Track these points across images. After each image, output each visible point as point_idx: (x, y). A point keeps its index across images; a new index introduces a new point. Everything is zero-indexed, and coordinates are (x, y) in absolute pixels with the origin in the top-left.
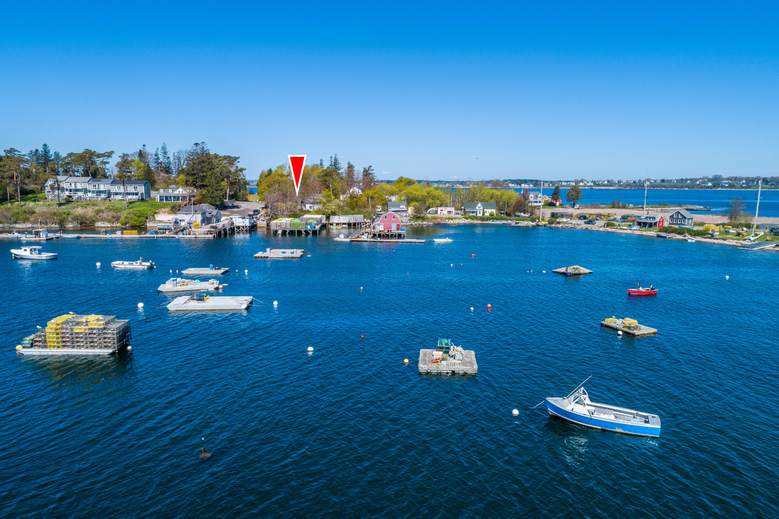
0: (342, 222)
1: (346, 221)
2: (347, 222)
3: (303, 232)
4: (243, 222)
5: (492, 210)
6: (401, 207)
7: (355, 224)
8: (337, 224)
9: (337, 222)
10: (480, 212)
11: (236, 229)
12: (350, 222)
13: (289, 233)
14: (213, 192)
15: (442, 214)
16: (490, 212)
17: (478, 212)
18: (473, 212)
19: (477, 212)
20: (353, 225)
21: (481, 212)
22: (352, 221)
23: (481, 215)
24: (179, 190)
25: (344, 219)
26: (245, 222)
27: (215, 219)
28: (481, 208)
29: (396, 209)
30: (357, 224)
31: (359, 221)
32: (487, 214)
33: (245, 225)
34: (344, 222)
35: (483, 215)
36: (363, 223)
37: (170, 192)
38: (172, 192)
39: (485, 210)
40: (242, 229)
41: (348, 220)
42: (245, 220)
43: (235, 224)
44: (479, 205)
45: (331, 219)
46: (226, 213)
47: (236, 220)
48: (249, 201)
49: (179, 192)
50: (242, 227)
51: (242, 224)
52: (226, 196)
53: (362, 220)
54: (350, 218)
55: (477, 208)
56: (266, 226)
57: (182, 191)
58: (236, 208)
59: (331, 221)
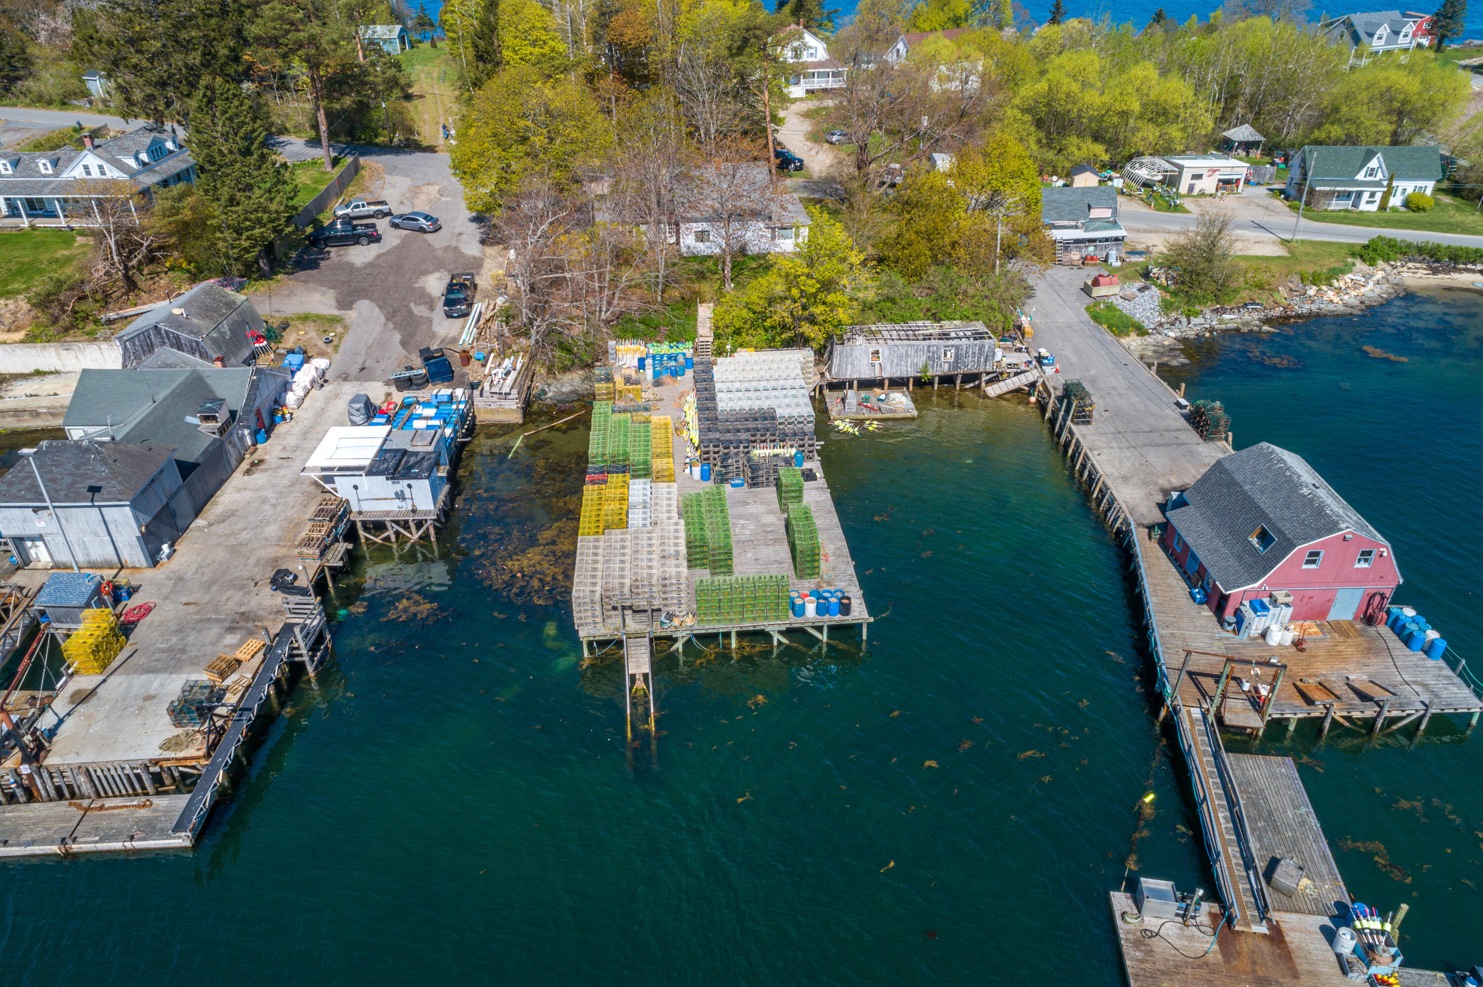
0: (890, 372)
1: (908, 370)
2: (911, 373)
3: (777, 637)
5: (1421, 184)
6: (1095, 213)
8: (866, 384)
9: (866, 374)
10: (1373, 195)
11: (362, 533)
12: (929, 374)
15: (1196, 192)
16: (1410, 191)
17: (1366, 197)
18: (1347, 196)
19: (1359, 194)
20: (941, 383)
21: (1378, 197)
22: (941, 368)
23: (1374, 208)
24: (85, 162)
25: (900, 358)
26: (407, 494)
27: (246, 432)
28: (1380, 176)
29: (1076, 227)
30: (958, 382)
31: (971, 367)
32: (1396, 201)
33: (414, 511)
34: (897, 374)
35: (1383, 207)
36: (988, 373)
37: (43, 171)
38: (50, 172)
39: (1395, 184)
40: (397, 534)
41: (921, 364)
42: (409, 486)
43: (355, 508)
44: (1374, 163)
45: (836, 360)
46: (317, 296)
47: (356, 487)
48: (417, 147)
49: (88, 173)
50: (397, 522)
51: (394, 506)
52: (315, 127)
53: (986, 361)
54: (929, 351)
55: (1361, 176)
56: (521, 422)
57: (101, 167)
58: (364, 240)
59: (835, 369)
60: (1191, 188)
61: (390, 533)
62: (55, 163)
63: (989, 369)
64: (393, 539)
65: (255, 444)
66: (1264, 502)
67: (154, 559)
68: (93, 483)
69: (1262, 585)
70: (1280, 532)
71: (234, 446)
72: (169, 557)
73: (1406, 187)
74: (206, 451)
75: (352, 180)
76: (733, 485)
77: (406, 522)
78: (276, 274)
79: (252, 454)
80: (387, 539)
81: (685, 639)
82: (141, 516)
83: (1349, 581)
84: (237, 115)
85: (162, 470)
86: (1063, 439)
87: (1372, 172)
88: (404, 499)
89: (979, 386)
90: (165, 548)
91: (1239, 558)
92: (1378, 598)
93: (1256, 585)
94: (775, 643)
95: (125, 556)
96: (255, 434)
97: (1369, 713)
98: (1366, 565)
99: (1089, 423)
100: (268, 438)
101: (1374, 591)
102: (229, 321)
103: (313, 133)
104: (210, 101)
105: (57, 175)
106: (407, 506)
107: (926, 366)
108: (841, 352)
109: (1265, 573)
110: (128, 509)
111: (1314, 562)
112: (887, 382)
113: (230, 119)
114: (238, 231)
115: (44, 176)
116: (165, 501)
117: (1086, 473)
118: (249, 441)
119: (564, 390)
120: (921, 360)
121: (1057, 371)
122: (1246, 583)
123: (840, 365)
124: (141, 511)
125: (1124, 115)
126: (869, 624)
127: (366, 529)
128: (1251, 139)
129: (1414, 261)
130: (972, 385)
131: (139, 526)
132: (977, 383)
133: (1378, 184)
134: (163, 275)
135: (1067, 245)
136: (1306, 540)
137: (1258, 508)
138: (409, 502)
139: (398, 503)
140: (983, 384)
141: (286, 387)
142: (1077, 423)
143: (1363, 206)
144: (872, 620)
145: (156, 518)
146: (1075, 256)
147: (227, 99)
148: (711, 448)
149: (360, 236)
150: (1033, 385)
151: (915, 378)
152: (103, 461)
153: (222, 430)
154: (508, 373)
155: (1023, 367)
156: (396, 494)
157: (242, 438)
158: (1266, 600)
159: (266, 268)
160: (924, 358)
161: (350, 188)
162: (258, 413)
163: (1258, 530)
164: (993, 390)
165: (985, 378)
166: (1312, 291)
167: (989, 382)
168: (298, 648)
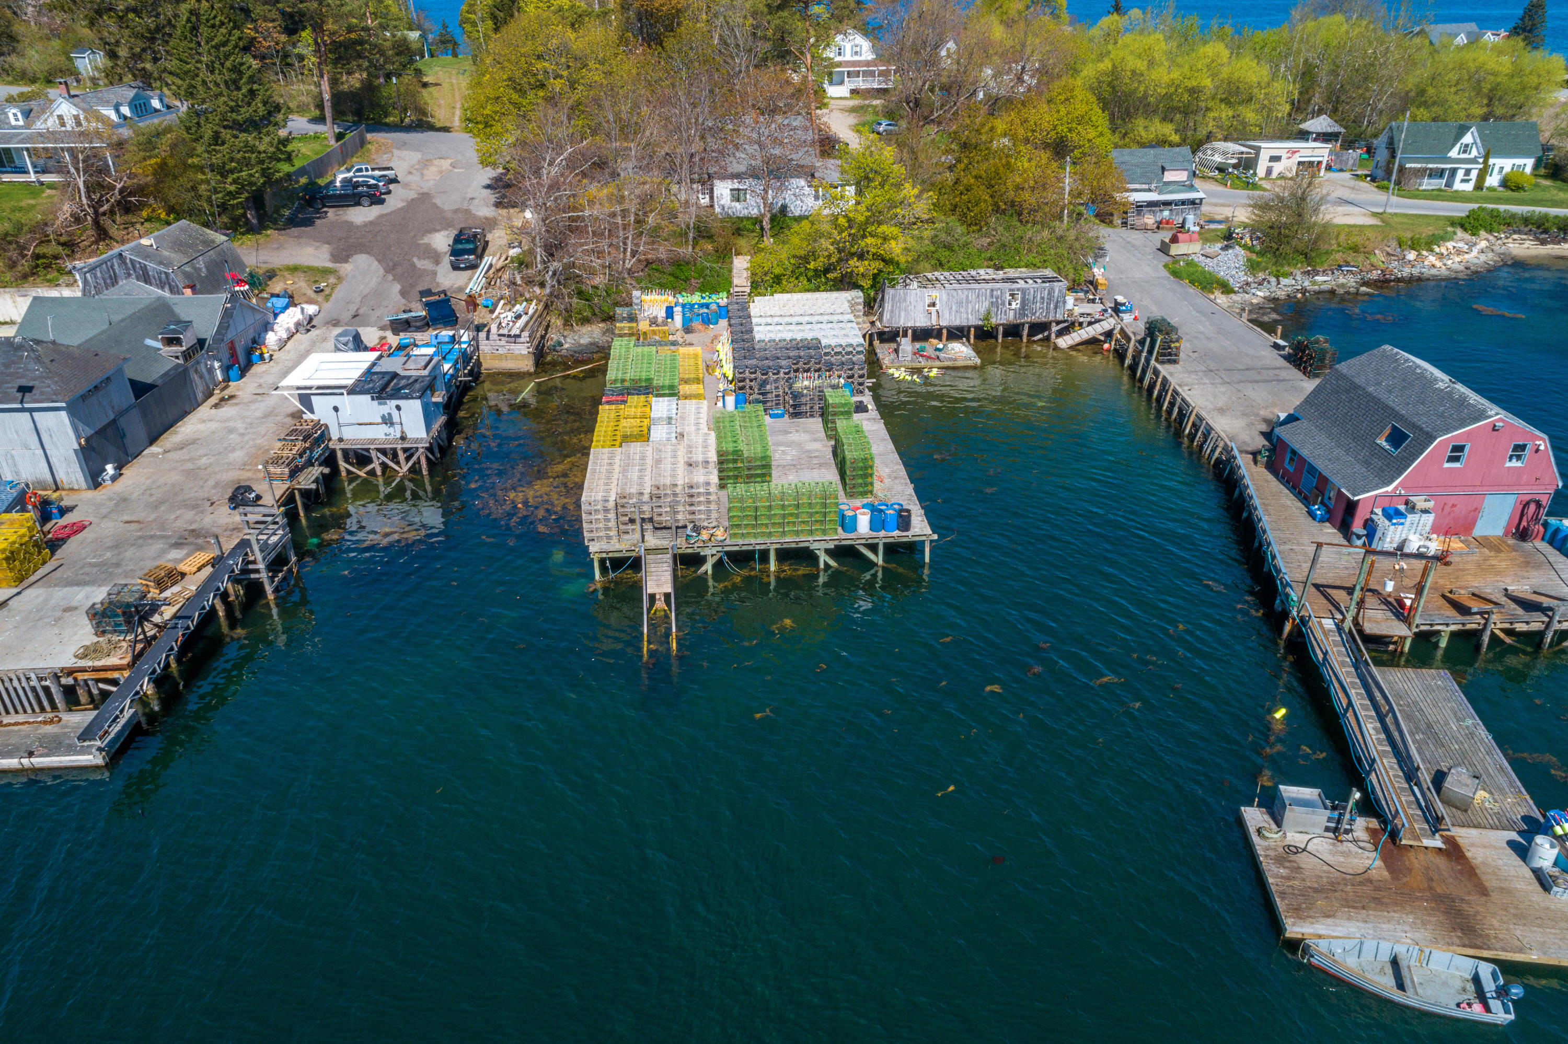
0: (948, 320)
1: (969, 318)
2: (973, 321)
3: (823, 558)
4: (387, 420)
5: (1519, 161)
6: (1169, 176)
7: (1013, 331)
8: (922, 335)
9: (921, 322)
10: (1468, 172)
11: (342, 465)
12: (994, 321)
13: (719, 565)
14: (216, 139)
15: (1274, 175)
16: (1507, 169)
17: (1460, 174)
18: (1440, 173)
19: (1453, 172)
20: (1005, 335)
21: (1474, 175)
22: (1006, 316)
23: (1469, 187)
24: (57, 112)
25: (960, 304)
26: (396, 419)
27: (217, 365)
28: (1474, 153)
29: (1150, 190)
30: (1025, 332)
31: (1039, 316)
32: (1493, 181)
33: (403, 438)
34: (957, 322)
35: (1479, 186)
36: (1058, 323)
37: (13, 123)
38: (21, 123)
39: (1491, 161)
40: (384, 466)
41: (983, 310)
42: (398, 408)
43: (335, 435)
44: (1468, 139)
45: (888, 306)
46: (310, 250)
47: (336, 409)
48: (432, 128)
49: (63, 124)
50: (383, 452)
51: (379, 433)
52: (320, 106)
53: (1056, 308)
54: (992, 296)
55: (1454, 153)
56: (532, 370)
57: (76, 118)
58: (365, 201)
59: (886, 316)
60: (1269, 171)
61: (376, 465)
62: (27, 114)
63: (1059, 317)
64: (379, 471)
65: (227, 379)
66: (1392, 401)
67: (95, 481)
68: (24, 382)
69: (1396, 488)
70: (1415, 427)
71: (201, 377)
72: (114, 479)
73: (1504, 165)
74: (166, 374)
75: (356, 152)
76: (771, 416)
77: (394, 451)
78: (266, 228)
79: (223, 389)
80: (372, 473)
81: (716, 558)
82: (81, 427)
83: (1500, 486)
84: (224, 44)
85: (108, 379)
86: (1146, 382)
87: (1466, 149)
88: (392, 424)
89: (1048, 339)
90: (110, 469)
91: (1367, 464)
92: (1533, 507)
93: (1390, 488)
94: (822, 566)
95: (61, 475)
96: (226, 369)
97: (1536, 626)
98: (1519, 464)
99: (1175, 362)
100: (242, 375)
101: (1528, 498)
102: (207, 257)
103: (317, 113)
104: (195, 29)
105: (28, 126)
106: (396, 432)
107: (989, 312)
108: (894, 296)
109: (1400, 475)
110: (64, 414)
111: (1456, 459)
112: (945, 332)
113: (217, 47)
114: (223, 172)
115: (14, 128)
116: (112, 417)
117: (1176, 410)
118: (219, 375)
119: (582, 341)
120: (983, 307)
121: (1136, 319)
122: (1377, 487)
123: (892, 311)
124: (80, 420)
125: (1194, 92)
126: (931, 541)
127: (347, 460)
128: (1329, 130)
129: (1519, 232)
130: (1040, 336)
131: (78, 437)
132: (1046, 334)
133: (1474, 161)
134: (138, 226)
135: (1140, 207)
136: (1448, 431)
137: (1386, 407)
138: (398, 427)
139: (384, 428)
140: (1053, 336)
141: (267, 327)
142: (1163, 363)
143: (1458, 186)
144: (935, 537)
145: (101, 432)
146: (1149, 220)
147: (213, 26)
148: (747, 374)
149: (361, 195)
150: (1109, 334)
151: (977, 328)
152: (38, 359)
153: (187, 355)
154: (518, 317)
155: (1097, 317)
156: (383, 417)
157: (211, 370)
158: (1402, 508)
159: (254, 221)
160: (986, 304)
161: (354, 159)
162: (232, 347)
163: (1387, 431)
164: (1064, 342)
165: (1055, 328)
166: (1411, 256)
167: (1060, 333)
168: (254, 562)
